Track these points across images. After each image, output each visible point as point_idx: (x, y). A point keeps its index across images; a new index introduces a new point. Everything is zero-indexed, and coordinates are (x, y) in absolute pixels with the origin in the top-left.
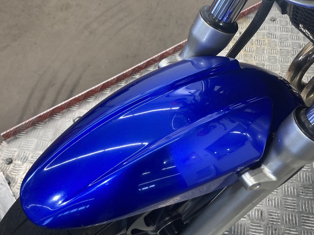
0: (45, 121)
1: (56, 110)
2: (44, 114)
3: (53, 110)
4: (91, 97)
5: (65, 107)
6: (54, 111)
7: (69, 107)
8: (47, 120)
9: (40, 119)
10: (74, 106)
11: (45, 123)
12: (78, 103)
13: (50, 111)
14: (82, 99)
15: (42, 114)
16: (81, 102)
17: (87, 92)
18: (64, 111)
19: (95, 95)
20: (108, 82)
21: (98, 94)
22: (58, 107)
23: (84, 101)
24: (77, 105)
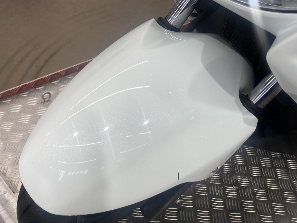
0: (13, 97)
1: (24, 87)
2: (13, 89)
3: (22, 86)
4: (56, 80)
5: (32, 86)
6: (22, 89)
7: (36, 87)
8: (15, 96)
9: (9, 94)
10: (41, 87)
11: (13, 99)
12: (44, 85)
13: (19, 87)
14: (48, 80)
15: (11, 89)
16: (47, 84)
17: (54, 74)
18: (31, 90)
19: (60, 79)
20: (72, 68)
21: (62, 78)
22: (26, 85)
23: (50, 83)
24: (43, 85)
